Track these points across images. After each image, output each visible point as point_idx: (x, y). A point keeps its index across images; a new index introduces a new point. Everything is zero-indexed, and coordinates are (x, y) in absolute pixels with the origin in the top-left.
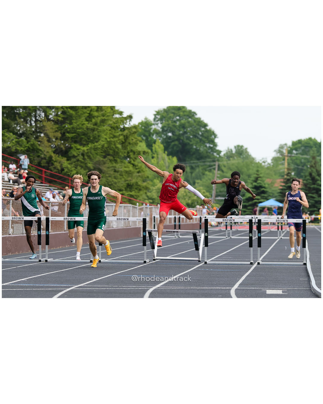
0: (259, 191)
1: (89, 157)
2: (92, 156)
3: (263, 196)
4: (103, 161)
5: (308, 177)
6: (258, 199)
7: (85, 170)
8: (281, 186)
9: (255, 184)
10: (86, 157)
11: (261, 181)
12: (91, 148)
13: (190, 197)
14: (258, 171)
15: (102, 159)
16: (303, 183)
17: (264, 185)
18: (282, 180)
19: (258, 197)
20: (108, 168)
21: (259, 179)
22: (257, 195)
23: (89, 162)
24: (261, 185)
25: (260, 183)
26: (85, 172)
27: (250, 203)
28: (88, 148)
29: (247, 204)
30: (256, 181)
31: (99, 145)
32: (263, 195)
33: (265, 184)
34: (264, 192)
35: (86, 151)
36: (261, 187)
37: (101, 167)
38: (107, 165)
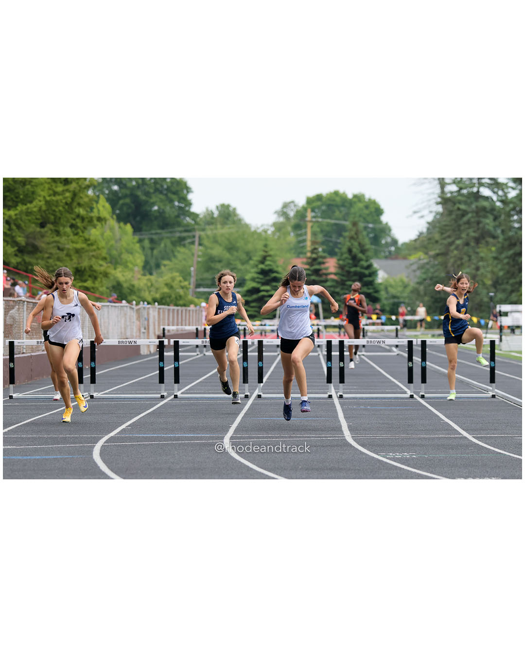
0: (268, 278)
1: (19, 227)
2: (23, 225)
4: (40, 232)
5: (346, 255)
6: (267, 291)
7: (13, 247)
9: (261, 266)
10: (14, 227)
11: (270, 261)
12: (21, 212)
13: (157, 289)
14: (266, 246)
15: (38, 229)
16: (339, 264)
17: (276, 269)
18: (305, 260)
19: (267, 288)
20: (48, 243)
21: (268, 258)
22: (264, 284)
23: (19, 234)
24: (270, 267)
25: (270, 265)
26: (13, 250)
27: (255, 296)
28: (17, 212)
29: (249, 299)
30: (263, 260)
31: (35, 207)
32: (274, 284)
33: (277, 267)
34: (275, 279)
35: (14, 217)
36: (271, 271)
37: (36, 243)
38: (47, 239)
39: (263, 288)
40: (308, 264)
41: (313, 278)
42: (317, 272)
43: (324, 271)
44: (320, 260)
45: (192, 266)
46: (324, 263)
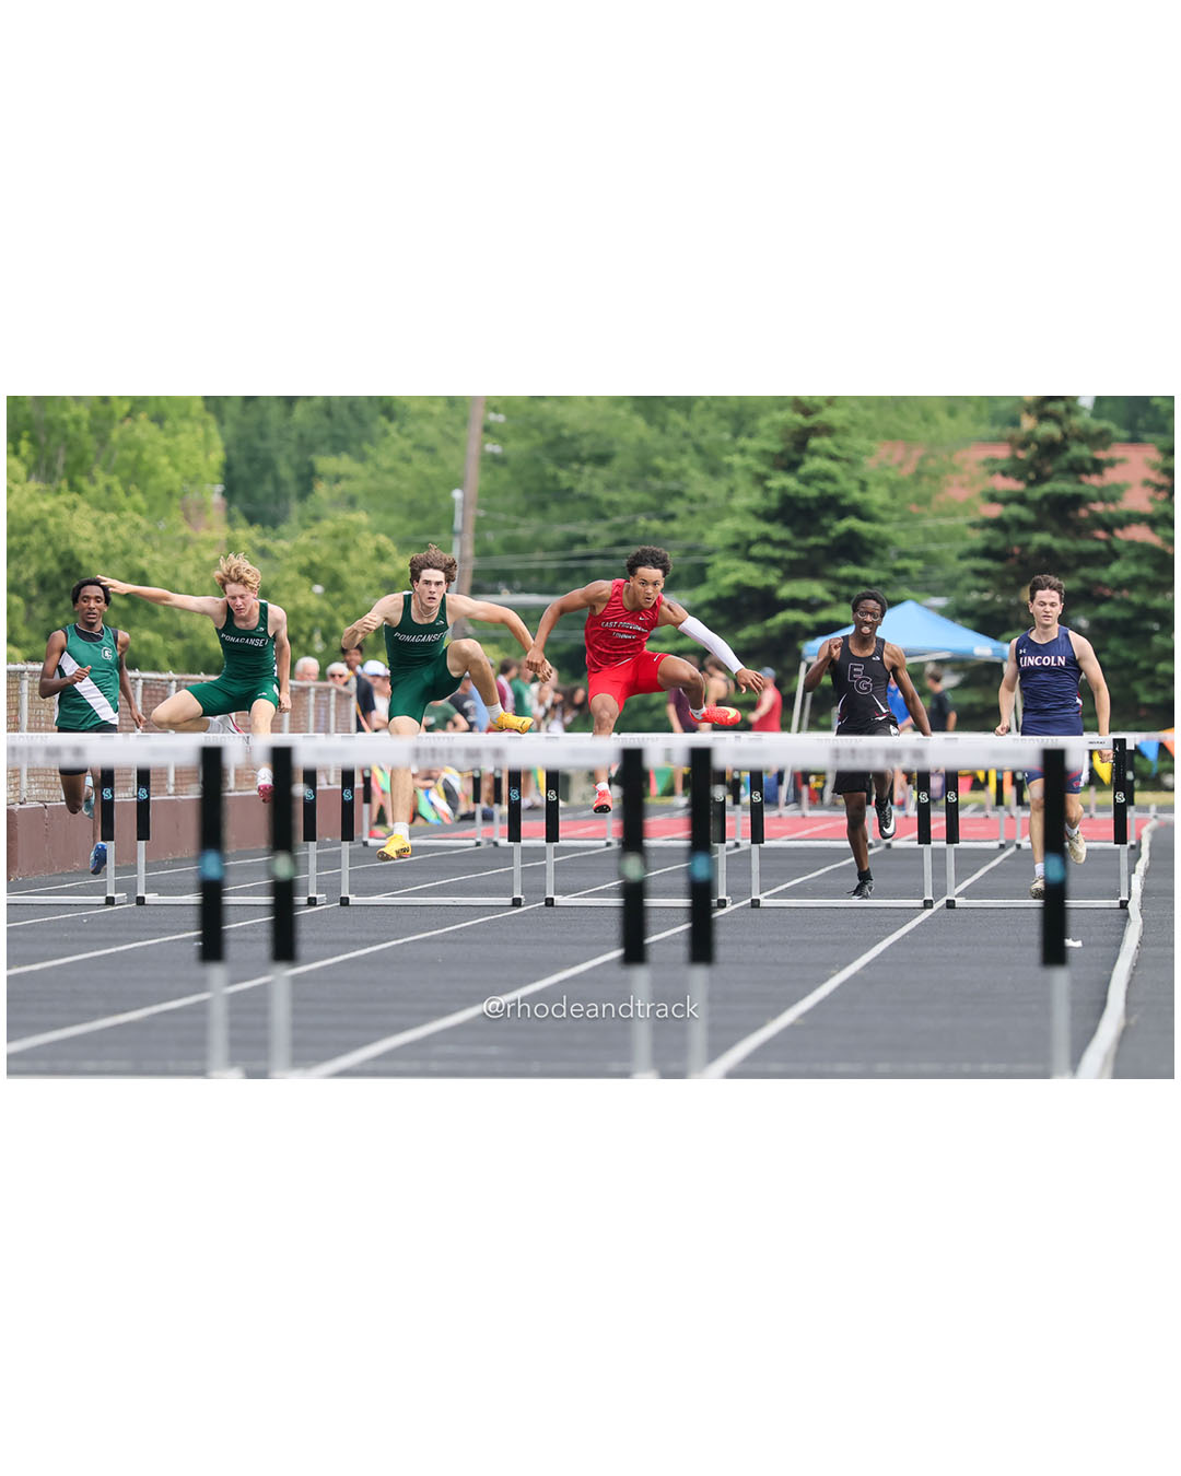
3: (854, 582)
6: (809, 606)
8: (992, 498)
11: (833, 458)
17: (854, 495)
18: (1001, 453)
19: (816, 589)
22: (793, 571)
24: (830, 488)
25: (828, 477)
32: (847, 571)
34: (854, 548)
36: (833, 505)
39: (786, 591)
40: (1015, 470)
41: (1041, 539)
42: (1061, 511)
43: (1099, 507)
44: (1078, 451)
45: (460, 484)
46: (1098, 467)
